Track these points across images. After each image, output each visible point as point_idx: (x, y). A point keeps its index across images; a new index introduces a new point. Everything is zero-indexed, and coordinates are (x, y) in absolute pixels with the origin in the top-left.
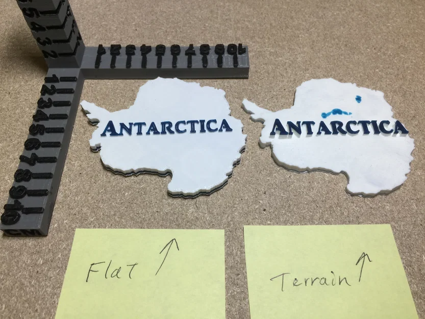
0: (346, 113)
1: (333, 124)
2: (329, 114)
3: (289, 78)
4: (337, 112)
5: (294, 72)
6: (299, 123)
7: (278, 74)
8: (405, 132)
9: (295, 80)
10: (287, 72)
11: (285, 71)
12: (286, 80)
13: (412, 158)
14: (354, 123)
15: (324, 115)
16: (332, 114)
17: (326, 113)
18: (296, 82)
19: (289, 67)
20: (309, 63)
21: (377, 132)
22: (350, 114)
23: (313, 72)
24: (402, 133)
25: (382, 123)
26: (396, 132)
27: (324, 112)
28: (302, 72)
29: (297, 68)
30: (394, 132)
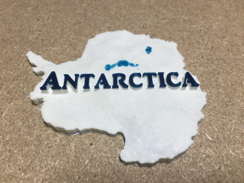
0: (132, 65)
1: (115, 76)
2: (114, 66)
3: (206, 45)
4: (123, 63)
5: (211, 40)
6: (77, 76)
7: (194, 41)
8: (194, 85)
9: (212, 47)
10: (203, 40)
11: (201, 38)
12: (203, 47)
13: (202, 116)
14: (139, 75)
15: (108, 68)
16: (117, 66)
17: (111, 65)
18: (214, 49)
19: (205, 35)
20: (225, 31)
21: (162, 85)
22: (137, 65)
23: (231, 40)
24: (192, 86)
25: (169, 75)
26: (185, 85)
27: (108, 64)
28: (219, 40)
29: (213, 36)
30: (182, 85)
